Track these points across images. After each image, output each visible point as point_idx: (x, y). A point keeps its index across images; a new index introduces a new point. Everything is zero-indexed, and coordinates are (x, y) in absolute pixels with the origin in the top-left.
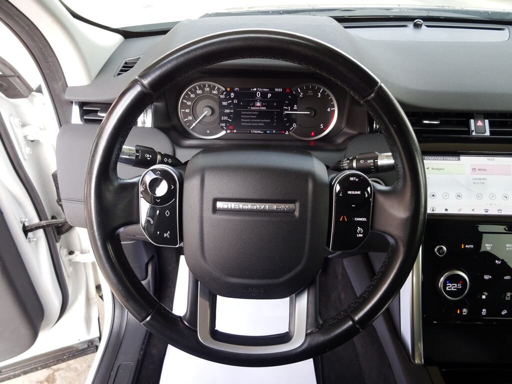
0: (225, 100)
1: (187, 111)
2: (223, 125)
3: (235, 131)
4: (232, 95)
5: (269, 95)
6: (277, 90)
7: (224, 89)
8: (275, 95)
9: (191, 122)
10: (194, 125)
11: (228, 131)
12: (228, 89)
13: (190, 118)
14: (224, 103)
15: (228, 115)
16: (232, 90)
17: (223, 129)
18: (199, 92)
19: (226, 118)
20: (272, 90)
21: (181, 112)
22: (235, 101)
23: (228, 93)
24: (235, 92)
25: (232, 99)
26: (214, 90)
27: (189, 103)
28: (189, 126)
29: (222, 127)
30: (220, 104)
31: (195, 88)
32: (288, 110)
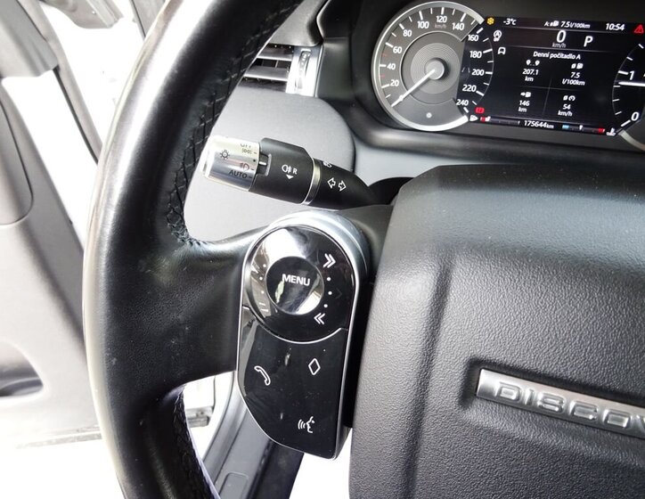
0: (478, 46)
1: (392, 66)
2: (465, 102)
3: (488, 119)
4: (498, 35)
5: (589, 40)
6: (611, 27)
7: (481, 20)
8: (603, 38)
9: (395, 92)
10: (401, 98)
11: (474, 118)
12: (491, 21)
13: (396, 83)
14: (475, 54)
15: (478, 81)
16: (499, 23)
17: (463, 112)
18: (423, 25)
19: (472, 88)
20: (598, 26)
21: (377, 67)
22: (502, 51)
23: (488, 30)
24: (506, 30)
25: (496, 46)
26: (458, 21)
27: (398, 50)
28: (390, 101)
29: (461, 107)
30: (466, 55)
31: (415, 16)
32: (626, 78)
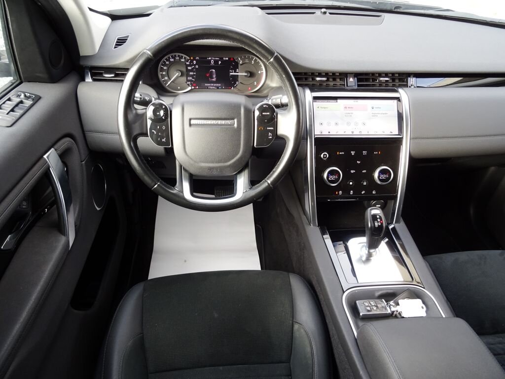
0: (190, 65)
1: (164, 73)
2: (189, 83)
3: (197, 87)
4: (195, 62)
5: (220, 62)
6: (224, 59)
7: (189, 58)
8: (223, 62)
9: (166, 81)
10: (169, 83)
11: (193, 88)
12: (192, 58)
13: (166, 78)
14: (189, 68)
15: (192, 76)
16: (194, 59)
17: (189, 86)
18: (172, 60)
19: (191, 78)
20: (221, 59)
21: (160, 73)
22: (197, 67)
23: (192, 61)
24: (196, 60)
25: (195, 65)
26: (182, 59)
27: (165, 68)
28: (166, 84)
29: (188, 84)
30: (187, 68)
31: (169, 58)
32: (232, 72)
